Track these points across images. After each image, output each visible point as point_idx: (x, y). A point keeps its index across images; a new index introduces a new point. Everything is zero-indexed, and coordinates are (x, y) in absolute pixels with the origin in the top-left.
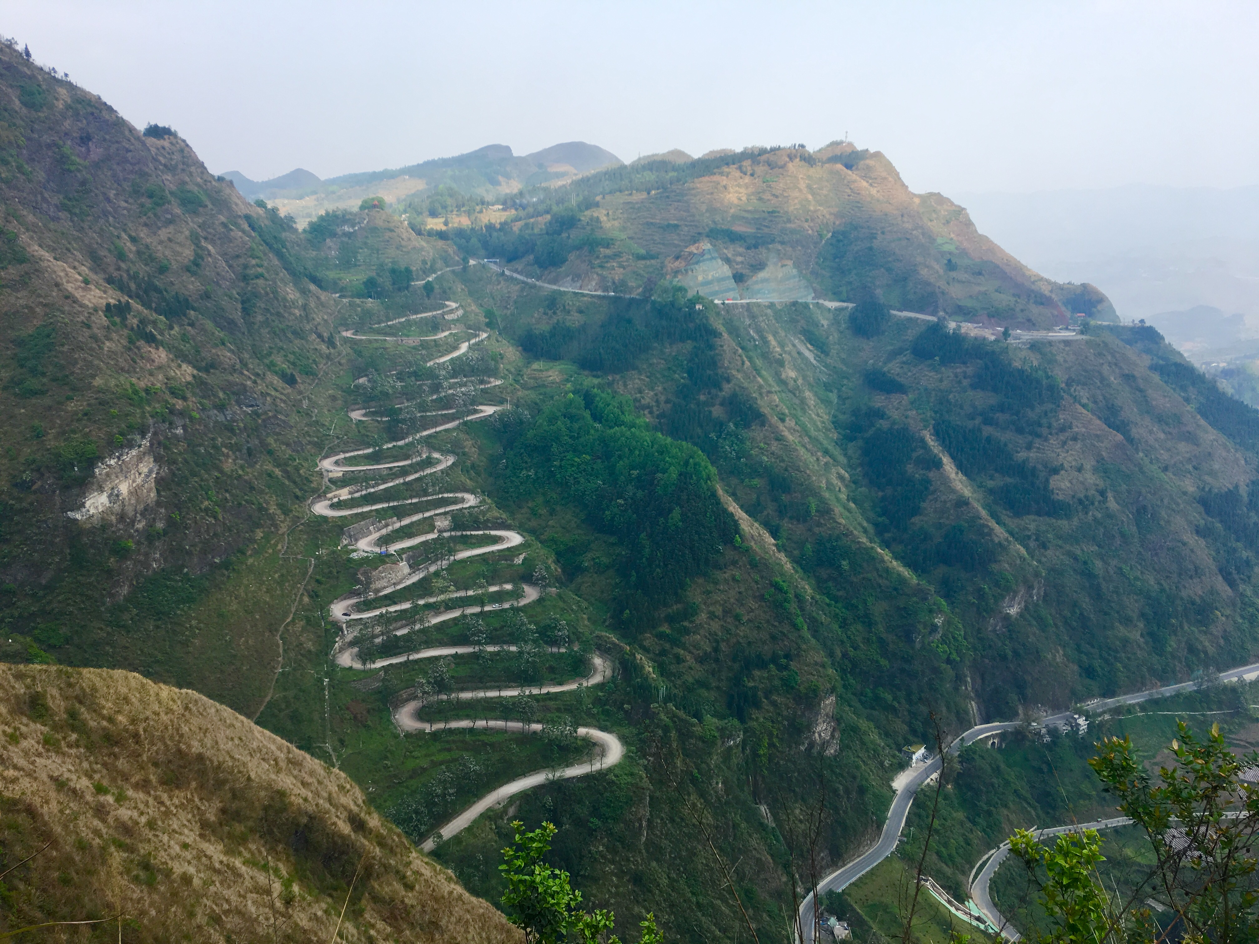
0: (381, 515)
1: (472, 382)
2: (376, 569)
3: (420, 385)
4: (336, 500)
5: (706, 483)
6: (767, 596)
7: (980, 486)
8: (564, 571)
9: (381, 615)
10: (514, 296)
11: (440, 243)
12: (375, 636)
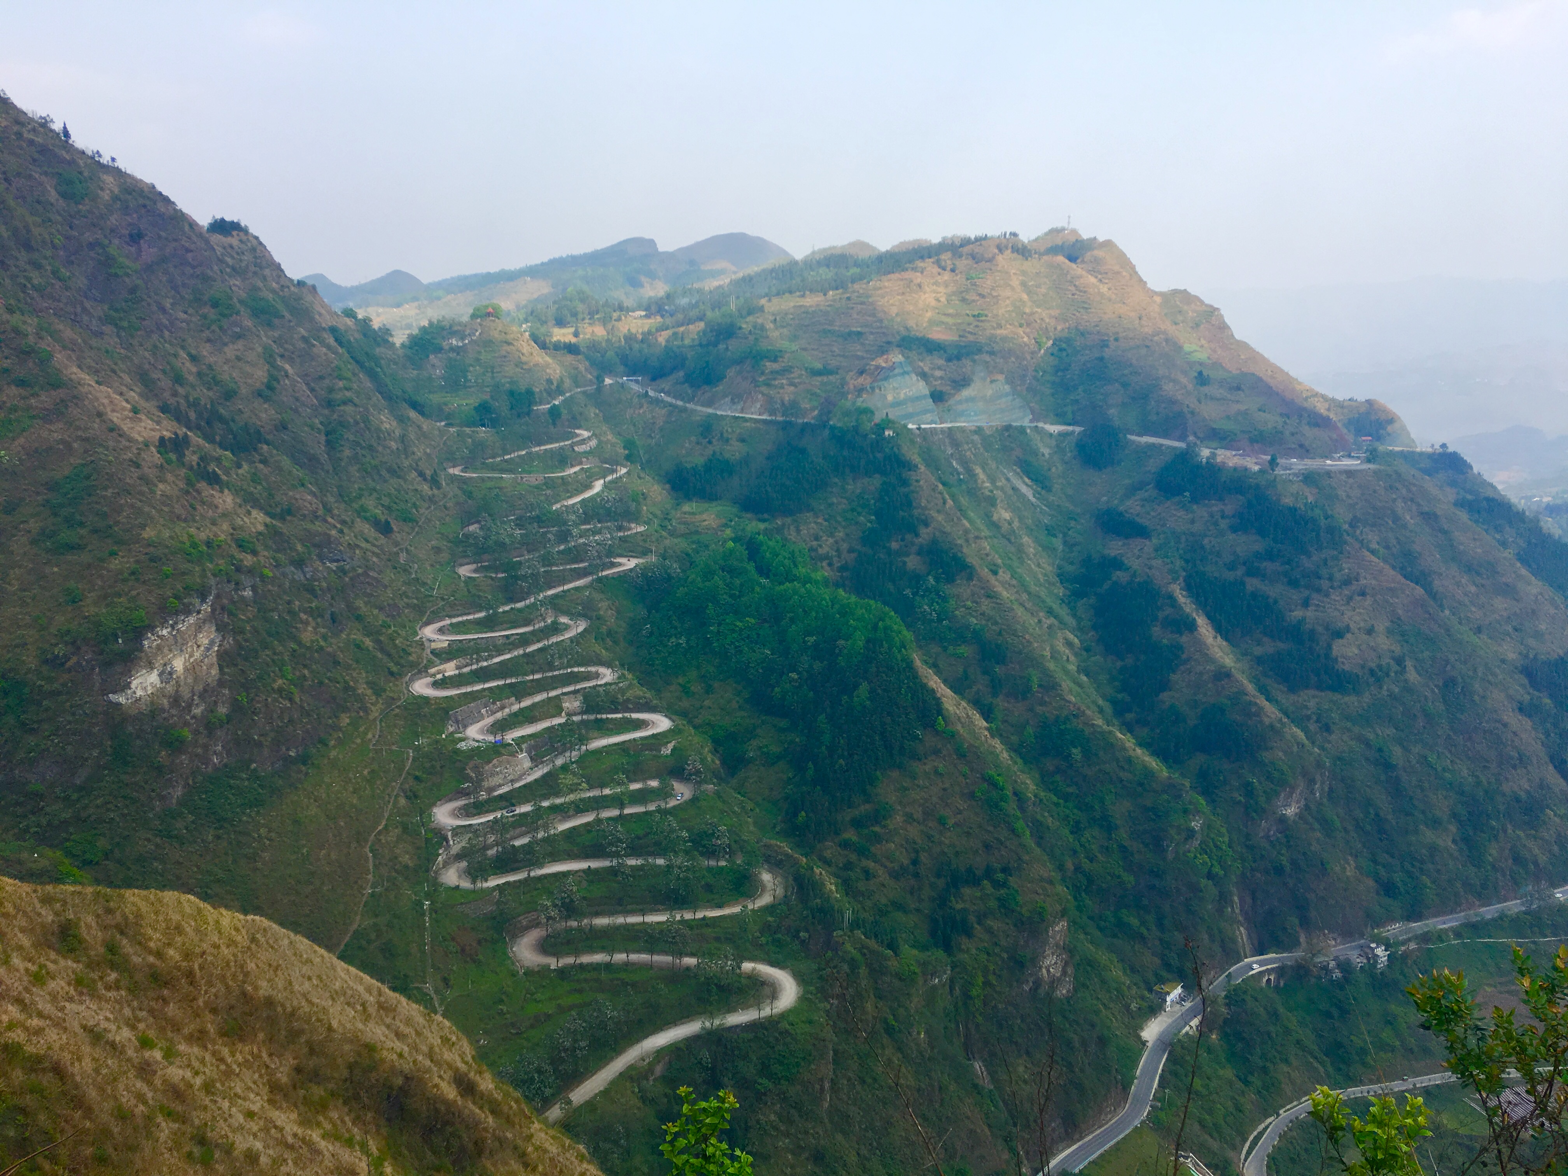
0: (496, 695)
1: (608, 528)
2: (490, 762)
3: (545, 533)
4: (439, 676)
5: (900, 651)
6: (978, 794)
7: (1245, 654)
8: (723, 763)
9: (496, 821)
10: (660, 422)
11: (569, 358)
12: (486, 848)
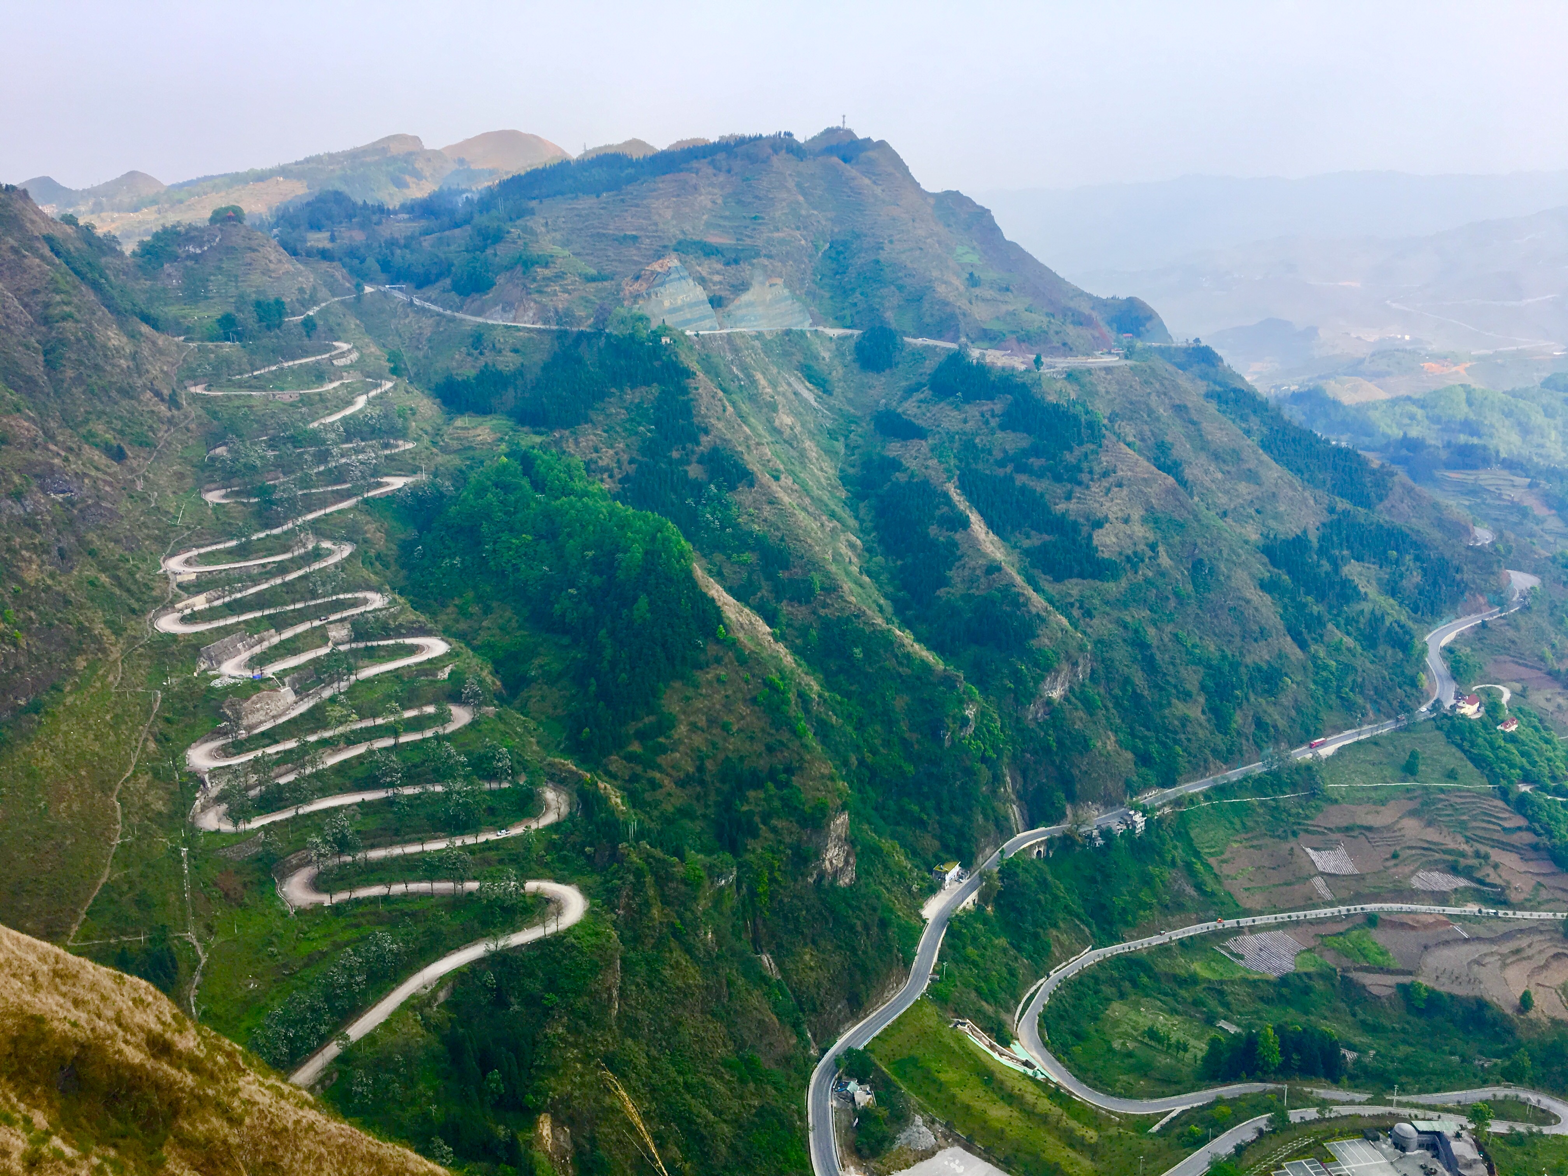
0: (253, 627)
1: (372, 446)
2: (248, 699)
3: (302, 454)
4: (188, 611)
5: (678, 562)
6: (760, 699)
7: (1015, 547)
8: (504, 684)
9: (256, 760)
10: (427, 332)
11: (324, 265)
12: (249, 788)
